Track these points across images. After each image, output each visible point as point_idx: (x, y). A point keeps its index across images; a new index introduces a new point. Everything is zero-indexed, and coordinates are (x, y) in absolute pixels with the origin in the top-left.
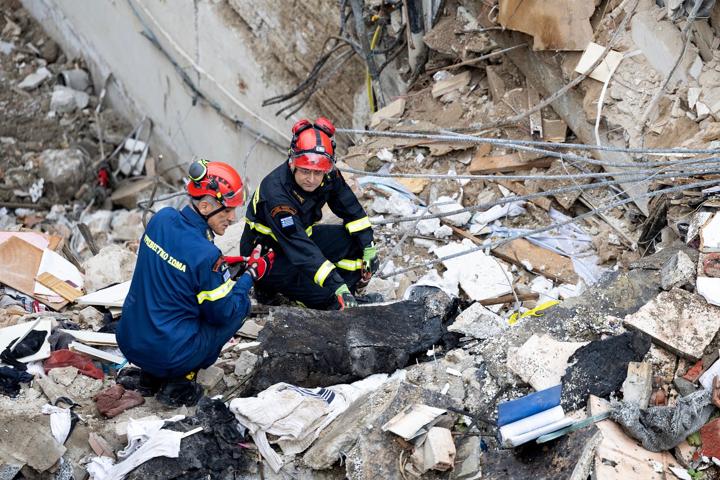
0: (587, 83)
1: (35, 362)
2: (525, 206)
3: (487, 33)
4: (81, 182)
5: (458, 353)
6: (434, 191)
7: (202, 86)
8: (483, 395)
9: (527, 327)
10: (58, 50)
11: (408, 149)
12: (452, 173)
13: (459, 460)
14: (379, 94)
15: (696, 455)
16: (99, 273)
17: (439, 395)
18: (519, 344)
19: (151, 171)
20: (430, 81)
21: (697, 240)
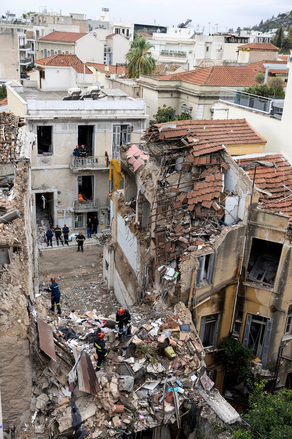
0: (154, 305)
3: (147, 299)
20: (142, 304)
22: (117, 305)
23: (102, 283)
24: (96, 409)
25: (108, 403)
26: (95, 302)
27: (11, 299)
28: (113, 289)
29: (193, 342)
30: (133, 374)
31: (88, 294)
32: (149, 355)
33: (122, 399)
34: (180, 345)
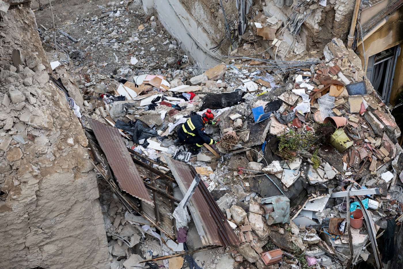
0: (274, 47)
1: (159, 103)
2: (261, 72)
3: (255, 36)
4: (174, 64)
5: (243, 103)
6: (243, 68)
7: (199, 45)
8: (248, 112)
9: (258, 98)
10: (171, 36)
11: (238, 60)
12: (246, 65)
13: (243, 125)
14: (233, 48)
15: (291, 126)
16: (173, 84)
17: (239, 112)
18: (256, 102)
19: (189, 62)
20: (243, 45)
21: (295, 80)
22: (171, 43)
23: (129, 4)
24: (232, 263)
25: (253, 250)
26: (128, 42)
27: (44, 103)
28: (154, 13)
29: (376, 112)
30: (285, 192)
31: (111, 29)
32: (305, 152)
33: (276, 239)
34: (355, 122)
